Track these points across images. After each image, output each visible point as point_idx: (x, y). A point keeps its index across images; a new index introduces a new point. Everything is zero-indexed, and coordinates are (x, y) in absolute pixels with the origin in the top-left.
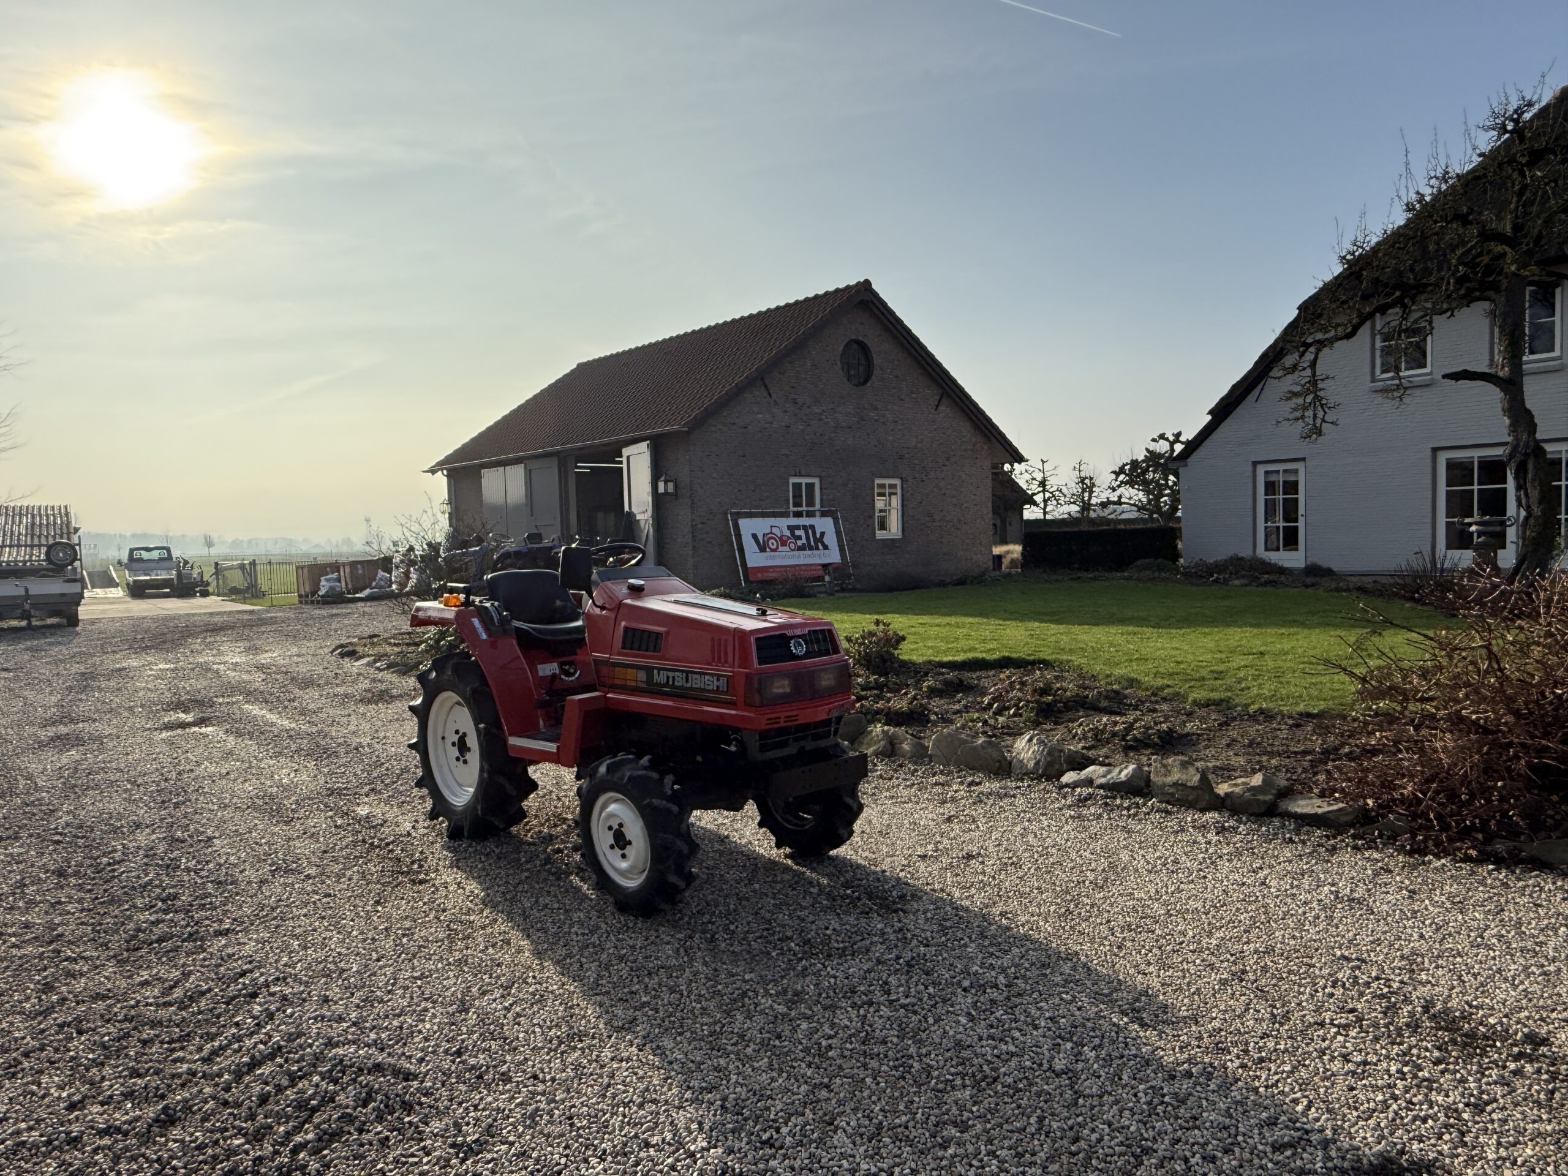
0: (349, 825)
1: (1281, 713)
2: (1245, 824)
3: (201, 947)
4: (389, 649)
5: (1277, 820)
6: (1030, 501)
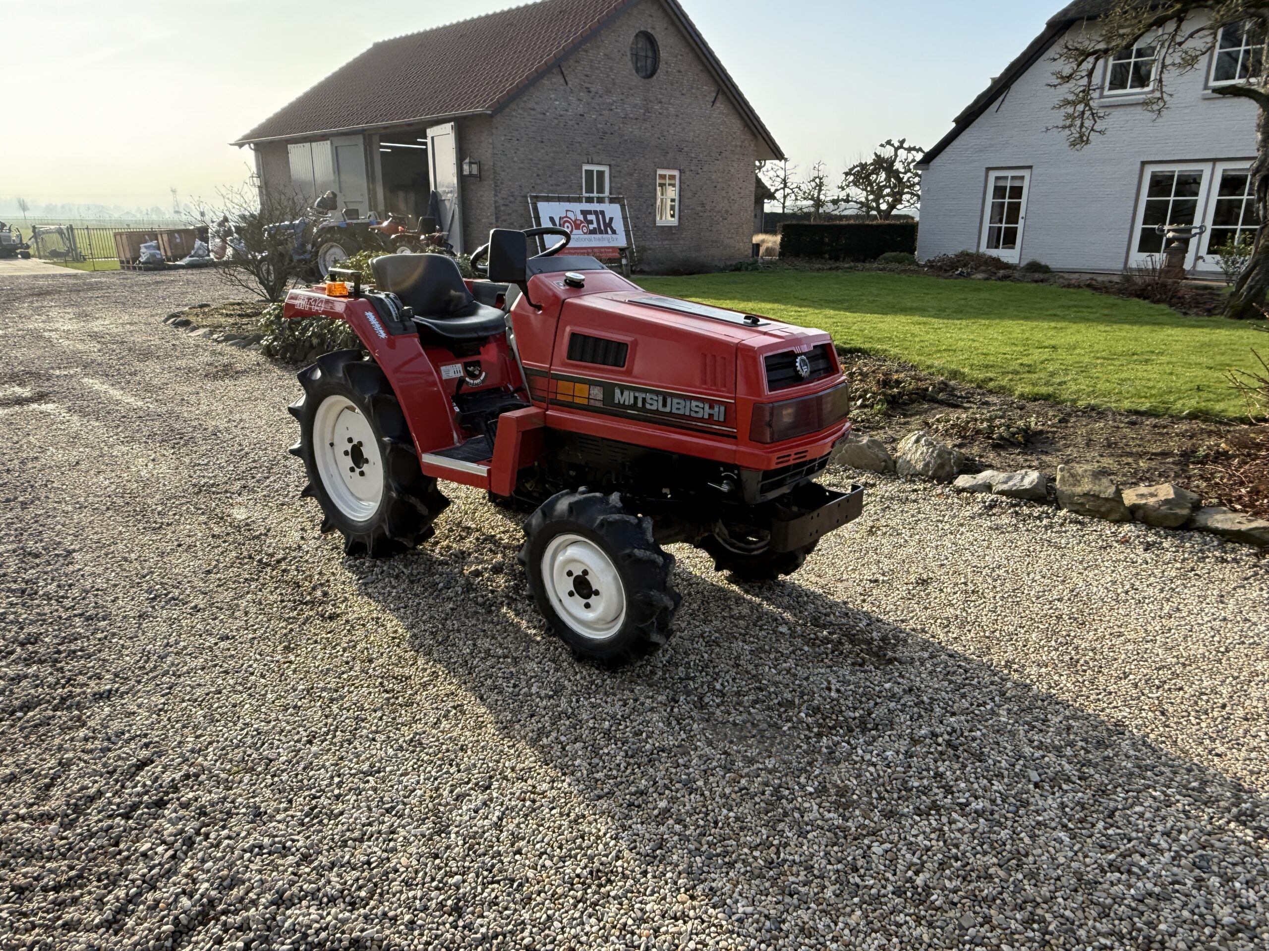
0: (228, 534)
1: (1109, 409)
2: (1166, 538)
3: (79, 718)
4: (222, 320)
5: (1196, 535)
6: (772, 196)
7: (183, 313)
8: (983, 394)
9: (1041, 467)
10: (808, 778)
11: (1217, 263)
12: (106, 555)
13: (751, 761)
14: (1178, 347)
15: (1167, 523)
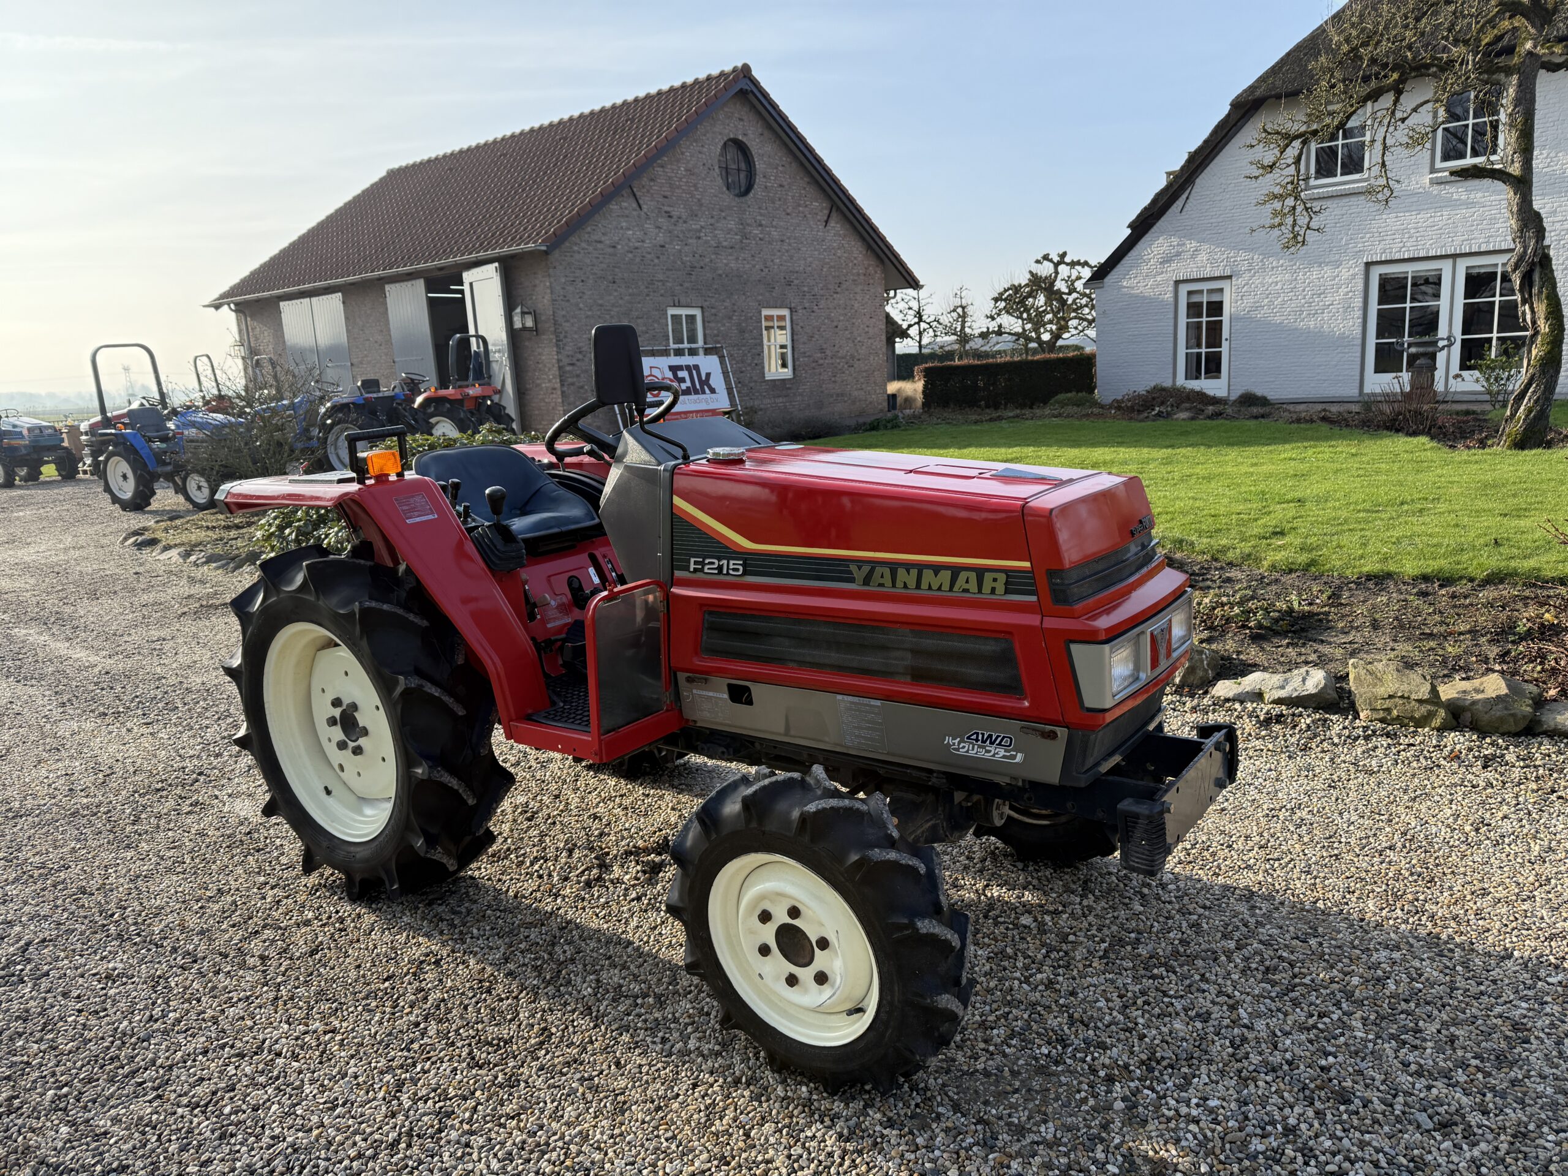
2: (1508, 749)
4: (202, 535)
5: (1546, 741)
6: (904, 334)
7: (145, 529)
8: (1222, 568)
9: (1321, 662)
10: (1106, 1151)
11: (1477, 381)
12: (55, 886)
13: (1020, 1131)
14: (1455, 489)
15: (1505, 728)
